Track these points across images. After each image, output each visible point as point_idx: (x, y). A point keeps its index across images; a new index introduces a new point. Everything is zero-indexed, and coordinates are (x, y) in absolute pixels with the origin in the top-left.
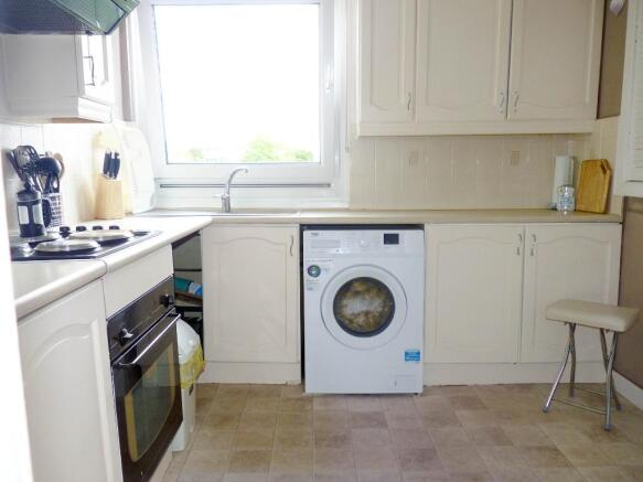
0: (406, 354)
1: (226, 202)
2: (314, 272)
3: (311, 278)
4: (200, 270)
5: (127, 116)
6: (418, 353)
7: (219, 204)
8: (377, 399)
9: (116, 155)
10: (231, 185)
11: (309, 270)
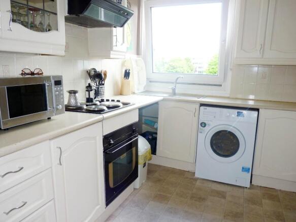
0: (243, 168)
1: (174, 90)
2: (203, 125)
3: (202, 128)
4: (157, 118)
5: (138, 53)
6: (249, 169)
7: (171, 91)
8: (227, 186)
9: (129, 70)
10: (177, 83)
11: (201, 124)
